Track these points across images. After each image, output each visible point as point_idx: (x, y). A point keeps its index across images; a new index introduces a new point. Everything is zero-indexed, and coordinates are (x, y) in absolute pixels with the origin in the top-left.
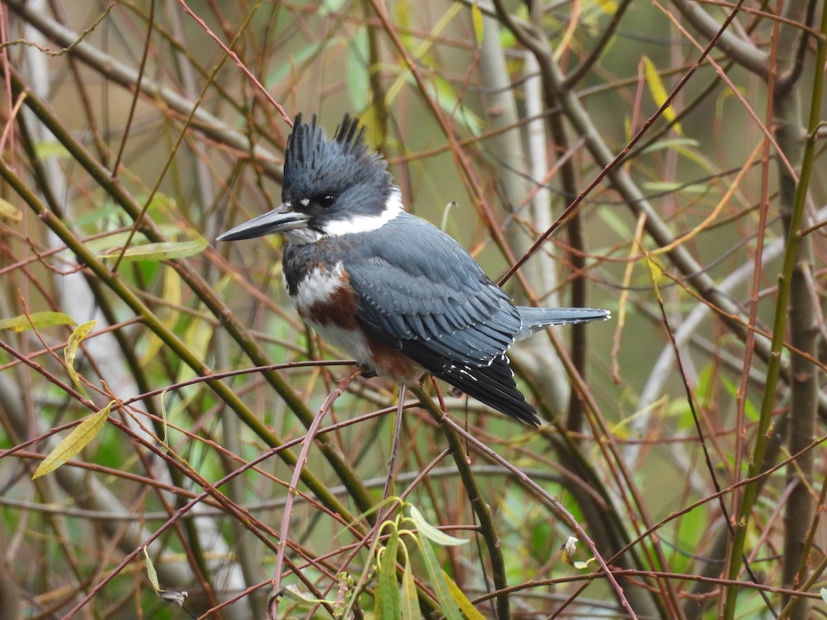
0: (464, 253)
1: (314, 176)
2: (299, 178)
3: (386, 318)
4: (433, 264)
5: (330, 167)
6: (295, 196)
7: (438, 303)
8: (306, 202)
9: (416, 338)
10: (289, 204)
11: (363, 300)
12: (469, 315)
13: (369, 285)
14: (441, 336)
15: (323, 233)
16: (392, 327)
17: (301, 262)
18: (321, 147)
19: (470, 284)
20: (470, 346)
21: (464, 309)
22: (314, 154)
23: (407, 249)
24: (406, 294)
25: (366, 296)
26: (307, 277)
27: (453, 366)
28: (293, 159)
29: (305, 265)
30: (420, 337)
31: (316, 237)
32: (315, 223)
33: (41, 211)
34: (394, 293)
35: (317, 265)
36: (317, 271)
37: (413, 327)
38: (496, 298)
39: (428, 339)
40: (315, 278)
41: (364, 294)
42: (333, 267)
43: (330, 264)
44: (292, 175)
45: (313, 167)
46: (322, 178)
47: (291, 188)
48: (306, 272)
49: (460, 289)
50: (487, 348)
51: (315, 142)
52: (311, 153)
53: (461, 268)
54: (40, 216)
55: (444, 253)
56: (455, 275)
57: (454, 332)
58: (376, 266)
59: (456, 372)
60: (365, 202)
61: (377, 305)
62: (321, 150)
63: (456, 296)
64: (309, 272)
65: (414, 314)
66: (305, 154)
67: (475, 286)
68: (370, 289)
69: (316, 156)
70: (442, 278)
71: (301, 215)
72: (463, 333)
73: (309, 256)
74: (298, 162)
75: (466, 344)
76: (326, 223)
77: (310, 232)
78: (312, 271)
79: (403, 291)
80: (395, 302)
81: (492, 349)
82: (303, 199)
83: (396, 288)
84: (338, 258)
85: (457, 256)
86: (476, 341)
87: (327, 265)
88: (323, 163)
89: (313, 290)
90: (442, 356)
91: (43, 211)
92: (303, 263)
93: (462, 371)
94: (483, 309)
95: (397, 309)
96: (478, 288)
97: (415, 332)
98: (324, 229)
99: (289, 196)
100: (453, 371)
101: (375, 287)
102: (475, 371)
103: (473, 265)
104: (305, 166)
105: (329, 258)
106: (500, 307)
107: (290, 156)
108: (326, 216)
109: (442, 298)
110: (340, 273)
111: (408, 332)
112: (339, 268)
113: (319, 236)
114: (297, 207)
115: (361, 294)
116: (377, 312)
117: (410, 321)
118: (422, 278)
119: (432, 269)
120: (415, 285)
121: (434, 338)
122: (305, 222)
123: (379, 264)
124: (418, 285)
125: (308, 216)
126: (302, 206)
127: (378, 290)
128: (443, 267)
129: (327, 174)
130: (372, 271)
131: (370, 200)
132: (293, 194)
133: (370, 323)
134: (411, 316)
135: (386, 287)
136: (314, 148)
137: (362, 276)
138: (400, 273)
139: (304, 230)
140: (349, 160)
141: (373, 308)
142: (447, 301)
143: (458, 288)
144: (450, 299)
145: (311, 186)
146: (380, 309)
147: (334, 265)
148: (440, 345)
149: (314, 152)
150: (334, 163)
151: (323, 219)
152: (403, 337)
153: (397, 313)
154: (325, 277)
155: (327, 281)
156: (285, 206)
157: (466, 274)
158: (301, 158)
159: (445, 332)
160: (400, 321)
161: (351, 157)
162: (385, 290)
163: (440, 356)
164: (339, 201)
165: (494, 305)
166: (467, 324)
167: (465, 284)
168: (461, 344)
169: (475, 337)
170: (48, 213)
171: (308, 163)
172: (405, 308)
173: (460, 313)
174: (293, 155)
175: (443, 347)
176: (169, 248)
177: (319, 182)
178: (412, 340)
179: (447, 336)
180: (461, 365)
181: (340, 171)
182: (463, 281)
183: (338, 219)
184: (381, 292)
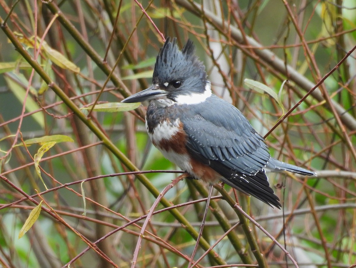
0: (243, 116)
1: (172, 71)
2: (164, 71)
3: (202, 148)
4: (228, 121)
5: (180, 66)
6: (161, 81)
7: (229, 141)
8: (166, 84)
9: (217, 159)
10: (157, 85)
11: (190, 138)
12: (245, 149)
13: (194, 130)
14: (230, 159)
15: (175, 101)
16: (205, 153)
17: (157, 117)
18: (176, 55)
19: (246, 133)
20: (245, 165)
21: (243, 145)
22: (172, 59)
23: (214, 113)
24: (213, 136)
25: (192, 136)
26: (159, 125)
27: (236, 175)
28: (161, 61)
29: (159, 119)
30: (219, 159)
31: (172, 103)
32: (171, 96)
33: (50, 83)
34: (207, 135)
35: (165, 120)
36: (165, 123)
37: (216, 153)
38: (258, 140)
39: (224, 160)
40: (163, 126)
41: (191, 135)
42: (174, 121)
43: (173, 119)
44: (160, 70)
45: (171, 66)
46: (176, 72)
47: (159, 76)
48: (159, 123)
49: (241, 135)
50: (254, 166)
51: (173, 53)
52: (171, 59)
53: (242, 124)
54: (49, 85)
55: (233, 116)
56: (239, 128)
57: (237, 158)
58: (198, 120)
59: (238, 178)
60: (196, 86)
61: (197, 141)
62: (176, 57)
63: (238, 138)
64: (160, 122)
65: (217, 146)
66: (168, 59)
67: (249, 134)
68: (195, 132)
69: (173, 60)
70: (232, 129)
71: (164, 91)
72: (242, 158)
73: (161, 114)
74: (164, 63)
75: (243, 164)
76: (177, 96)
77: (168, 100)
78: (162, 122)
79: (212, 134)
80: (207, 140)
81: (256, 167)
82: (165, 82)
83: (208, 133)
84: (178, 116)
85: (240, 118)
86: (249, 162)
87: (171, 120)
88: (176, 64)
89: (162, 133)
90: (231, 169)
91: (51, 83)
92: (158, 118)
93: (241, 177)
94: (252, 145)
95: (208, 144)
96: (250, 135)
97: (217, 156)
98: (176, 99)
99: (158, 81)
100: (237, 177)
101: (197, 132)
102: (248, 177)
103: (248, 124)
104: (167, 65)
105: (173, 116)
106: (260, 145)
107: (159, 59)
108: (176, 92)
109: (231, 139)
110: (178, 125)
111: (214, 156)
112: (177, 122)
113: (173, 103)
114: (162, 87)
115: (189, 134)
116: (197, 145)
117: (214, 150)
118: (222, 128)
119: (227, 124)
120: (218, 132)
121: (227, 159)
122: (165, 95)
123: (199, 119)
124: (220, 131)
125: (167, 92)
126: (164, 86)
127: (198, 133)
128: (233, 123)
129: (178, 70)
130: (196, 123)
131: (198, 85)
132: (160, 80)
133: (194, 151)
134: (215, 148)
135: (203, 132)
136: (172, 56)
137: (190, 125)
138: (210, 125)
139: (165, 99)
140: (189, 63)
141: (196, 142)
142: (234, 141)
143: (240, 135)
144: (236, 140)
145: (170, 76)
146: (199, 143)
147: (175, 120)
148: (230, 163)
149: (172, 58)
150: (181, 65)
151: (176, 94)
152: (210, 159)
153: (208, 146)
154: (169, 126)
155: (170, 129)
156: (155, 86)
157: (244, 128)
158: (165, 61)
159: (233, 157)
160: (210, 150)
161: (190, 62)
162: (202, 133)
163: (230, 169)
164: (183, 85)
165: (258, 144)
166: (244, 153)
167: (244, 133)
168: (240, 164)
169: (248, 160)
170: (53, 84)
171: (169, 63)
172: (213, 143)
173: (241, 148)
174: (161, 58)
175: (231, 165)
176: (119, 106)
177: (174, 73)
178: (215, 160)
179: (233, 159)
180: (241, 174)
181: (185, 69)
182: (243, 131)
183: (184, 95)
184: (200, 134)
